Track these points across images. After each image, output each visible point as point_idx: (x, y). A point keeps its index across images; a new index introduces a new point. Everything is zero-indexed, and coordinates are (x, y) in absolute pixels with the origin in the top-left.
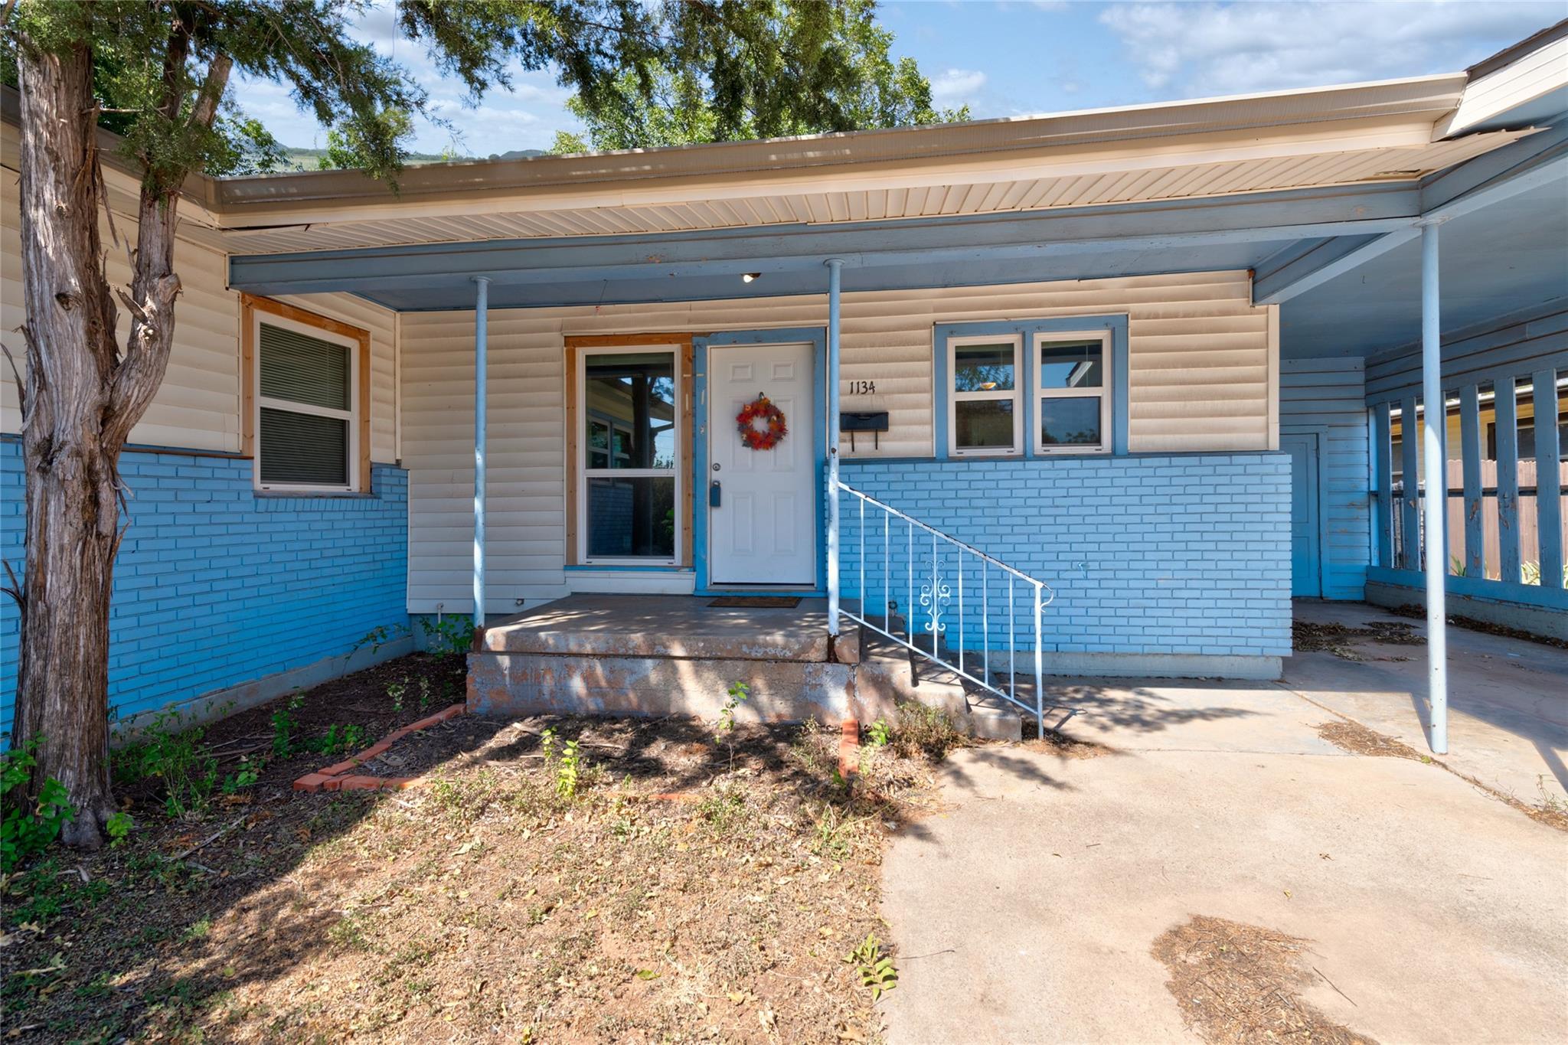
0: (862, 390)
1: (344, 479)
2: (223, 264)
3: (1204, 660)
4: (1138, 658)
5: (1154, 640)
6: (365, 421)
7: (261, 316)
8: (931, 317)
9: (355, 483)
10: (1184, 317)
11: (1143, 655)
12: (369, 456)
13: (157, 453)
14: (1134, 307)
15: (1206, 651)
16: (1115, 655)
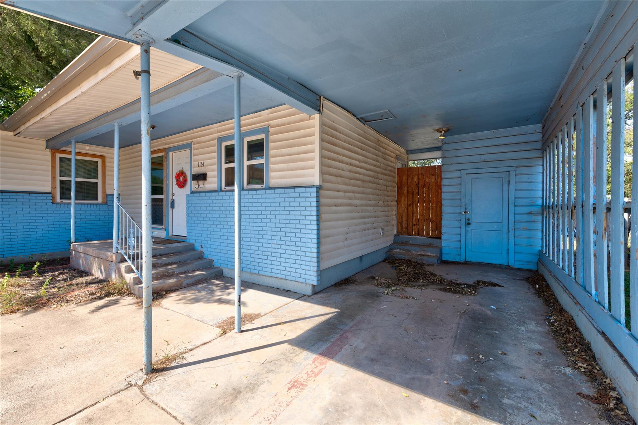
0: (201, 165)
1: (97, 199)
2: (44, 143)
3: (285, 281)
4: (264, 277)
5: (270, 270)
6: (104, 182)
7: (58, 156)
8: (216, 135)
9: (100, 200)
10: (287, 125)
11: (267, 276)
12: (105, 192)
13: (16, 193)
14: (272, 122)
15: (287, 278)
16: (258, 275)
